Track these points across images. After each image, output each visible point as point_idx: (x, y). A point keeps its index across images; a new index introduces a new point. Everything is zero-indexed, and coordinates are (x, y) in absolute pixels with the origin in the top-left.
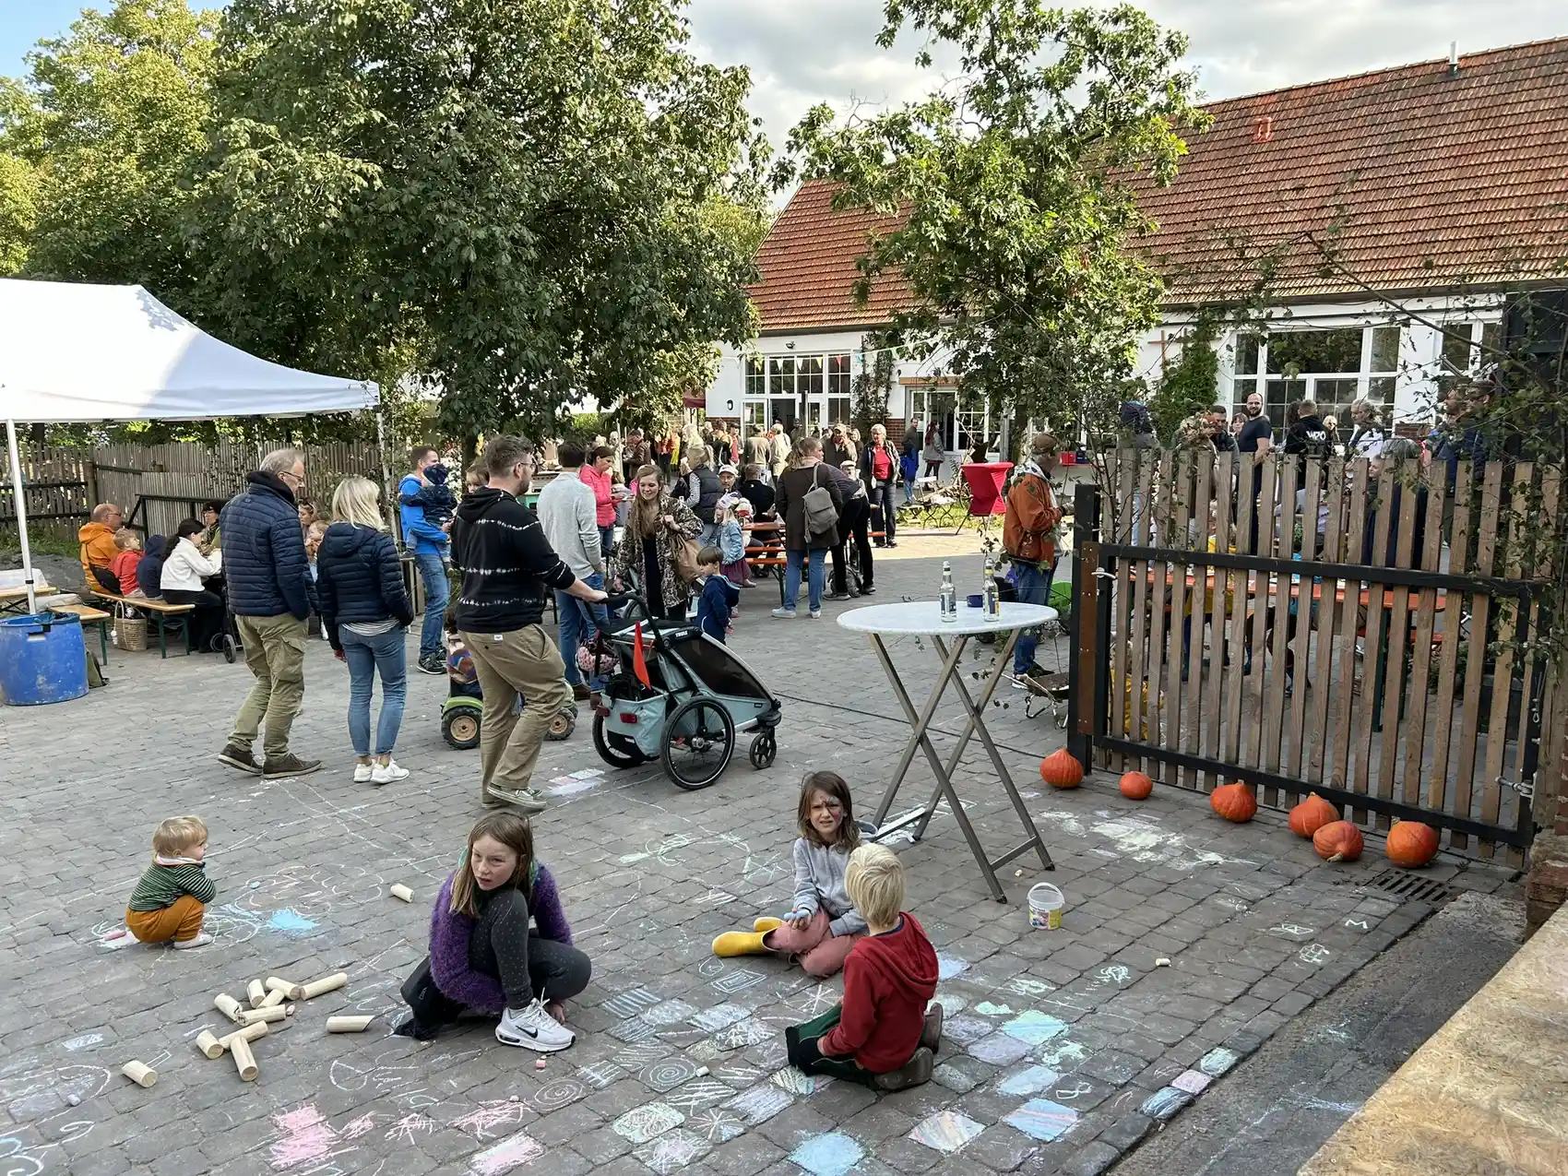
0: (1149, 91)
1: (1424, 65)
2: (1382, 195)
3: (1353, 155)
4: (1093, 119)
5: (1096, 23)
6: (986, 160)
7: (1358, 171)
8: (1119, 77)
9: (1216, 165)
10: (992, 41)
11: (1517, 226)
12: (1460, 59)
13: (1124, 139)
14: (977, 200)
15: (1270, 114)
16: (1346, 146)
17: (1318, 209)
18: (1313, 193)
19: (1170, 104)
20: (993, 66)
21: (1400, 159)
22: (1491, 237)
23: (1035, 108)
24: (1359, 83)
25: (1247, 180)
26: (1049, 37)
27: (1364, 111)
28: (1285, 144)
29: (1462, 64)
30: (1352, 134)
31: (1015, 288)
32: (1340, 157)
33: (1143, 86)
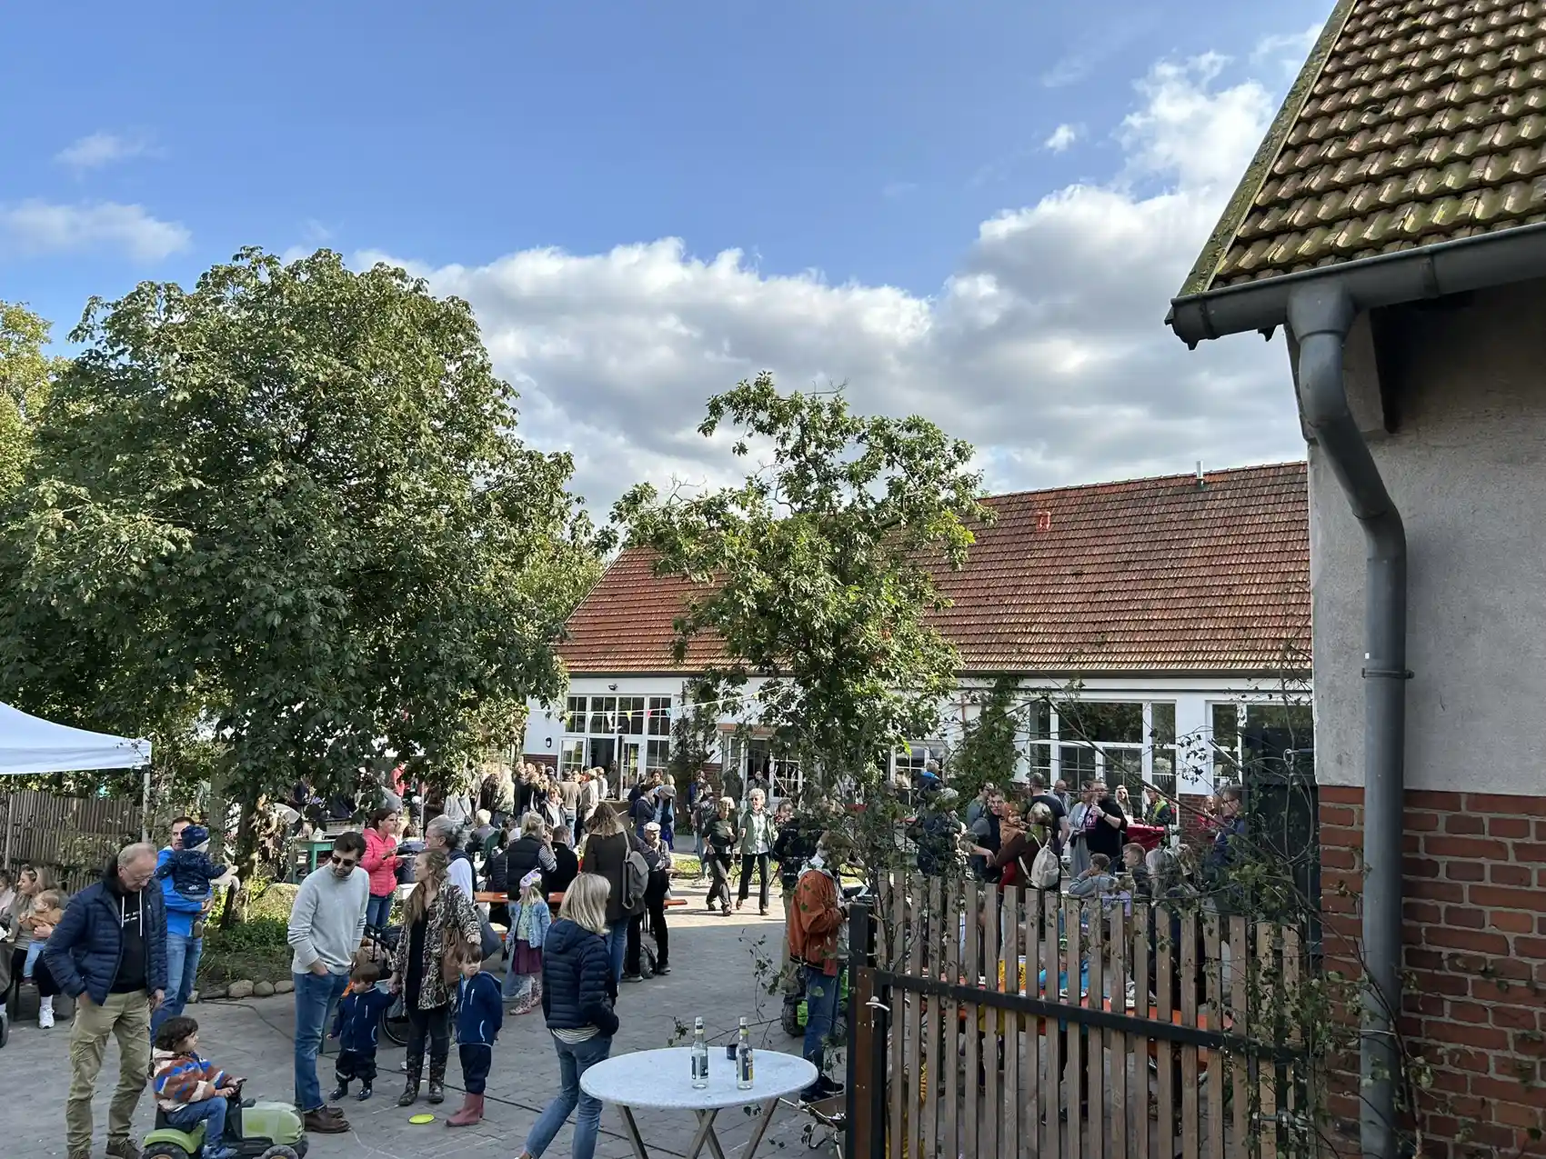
0: (940, 488)
1: (1176, 478)
2: (1149, 585)
3: (1122, 549)
4: (891, 509)
5: (893, 430)
6: (794, 540)
7: (1128, 562)
8: (913, 475)
9: (1005, 549)
10: (802, 438)
11: (1267, 620)
12: (1205, 475)
13: (919, 527)
14: (786, 574)
15: (1050, 508)
16: (1116, 540)
17: (1095, 593)
18: (1090, 578)
19: (958, 500)
20: (803, 459)
21: (1162, 555)
22: (1245, 629)
23: (840, 496)
24: (1122, 488)
25: (1032, 563)
26: (851, 439)
27: (1129, 512)
28: (1063, 535)
29: (1207, 479)
30: (1120, 531)
31: (823, 652)
32: (1111, 549)
33: (935, 483)
